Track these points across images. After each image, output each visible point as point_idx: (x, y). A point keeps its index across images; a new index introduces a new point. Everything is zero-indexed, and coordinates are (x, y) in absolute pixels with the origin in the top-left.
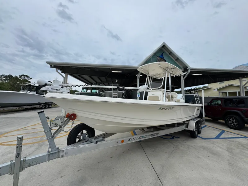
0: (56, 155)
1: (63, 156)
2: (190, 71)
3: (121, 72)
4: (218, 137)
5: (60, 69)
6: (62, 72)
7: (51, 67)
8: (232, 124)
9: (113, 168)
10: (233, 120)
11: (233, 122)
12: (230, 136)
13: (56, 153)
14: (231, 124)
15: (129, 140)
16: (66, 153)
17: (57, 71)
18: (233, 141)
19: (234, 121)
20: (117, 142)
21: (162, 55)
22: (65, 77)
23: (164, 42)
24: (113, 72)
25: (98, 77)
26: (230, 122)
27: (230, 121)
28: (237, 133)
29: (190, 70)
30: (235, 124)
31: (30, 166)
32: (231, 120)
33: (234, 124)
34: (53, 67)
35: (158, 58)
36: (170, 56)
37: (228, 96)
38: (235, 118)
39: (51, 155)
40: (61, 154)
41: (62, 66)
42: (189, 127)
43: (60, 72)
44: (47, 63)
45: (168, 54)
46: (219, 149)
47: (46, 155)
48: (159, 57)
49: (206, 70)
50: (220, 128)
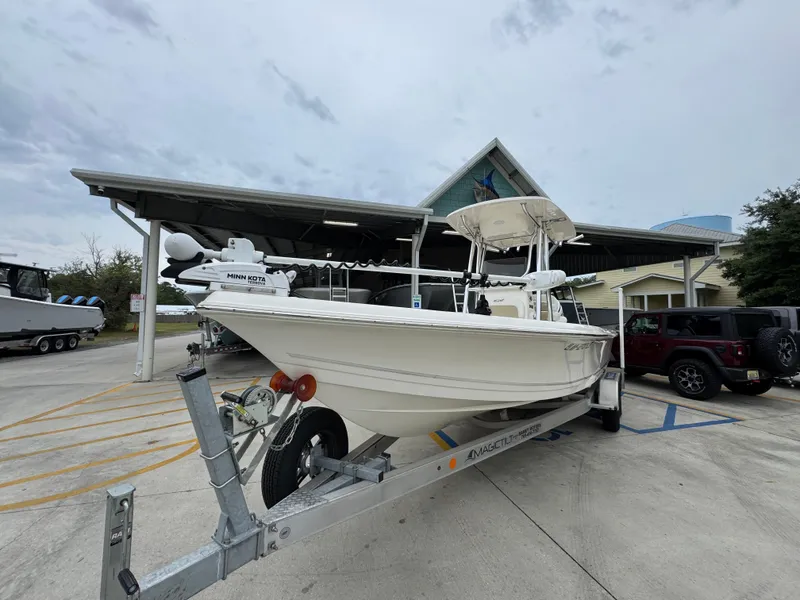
0: (252, 548)
1: (272, 547)
3: (355, 225)
4: (669, 424)
5: (131, 204)
6: (140, 215)
7: (95, 191)
8: (690, 385)
9: (429, 562)
10: (691, 372)
11: (691, 379)
12: (698, 420)
13: (249, 539)
14: (686, 383)
15: (470, 456)
16: (285, 533)
17: (115, 208)
18: (710, 434)
19: (696, 375)
20: (439, 468)
21: (489, 178)
22: (149, 233)
23: (496, 139)
24: (326, 222)
25: (268, 239)
26: (684, 379)
27: (684, 376)
28: (707, 409)
30: (697, 383)
32: (687, 373)
33: (694, 385)
34: (101, 194)
35: (478, 185)
36: (511, 182)
37: (670, 306)
38: (697, 368)
39: (232, 553)
40: (268, 538)
41: (140, 192)
42: (601, 401)
43: (130, 214)
44: (77, 174)
45: (507, 177)
46: (690, 459)
47: (216, 554)
48: (481, 183)
49: (608, 231)
50: (660, 398)
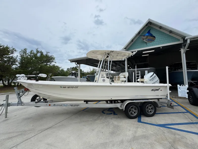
0: (21, 104)
2: (190, 41)
7: (71, 62)
13: (20, 103)
15: (54, 105)
16: (24, 104)
20: (46, 105)
22: (79, 66)
23: (149, 19)
29: (190, 39)
31: (11, 106)
36: (161, 30)
39: (18, 104)
40: (22, 104)
41: (77, 60)
43: (77, 64)
45: (158, 29)
